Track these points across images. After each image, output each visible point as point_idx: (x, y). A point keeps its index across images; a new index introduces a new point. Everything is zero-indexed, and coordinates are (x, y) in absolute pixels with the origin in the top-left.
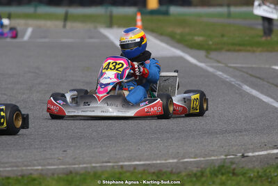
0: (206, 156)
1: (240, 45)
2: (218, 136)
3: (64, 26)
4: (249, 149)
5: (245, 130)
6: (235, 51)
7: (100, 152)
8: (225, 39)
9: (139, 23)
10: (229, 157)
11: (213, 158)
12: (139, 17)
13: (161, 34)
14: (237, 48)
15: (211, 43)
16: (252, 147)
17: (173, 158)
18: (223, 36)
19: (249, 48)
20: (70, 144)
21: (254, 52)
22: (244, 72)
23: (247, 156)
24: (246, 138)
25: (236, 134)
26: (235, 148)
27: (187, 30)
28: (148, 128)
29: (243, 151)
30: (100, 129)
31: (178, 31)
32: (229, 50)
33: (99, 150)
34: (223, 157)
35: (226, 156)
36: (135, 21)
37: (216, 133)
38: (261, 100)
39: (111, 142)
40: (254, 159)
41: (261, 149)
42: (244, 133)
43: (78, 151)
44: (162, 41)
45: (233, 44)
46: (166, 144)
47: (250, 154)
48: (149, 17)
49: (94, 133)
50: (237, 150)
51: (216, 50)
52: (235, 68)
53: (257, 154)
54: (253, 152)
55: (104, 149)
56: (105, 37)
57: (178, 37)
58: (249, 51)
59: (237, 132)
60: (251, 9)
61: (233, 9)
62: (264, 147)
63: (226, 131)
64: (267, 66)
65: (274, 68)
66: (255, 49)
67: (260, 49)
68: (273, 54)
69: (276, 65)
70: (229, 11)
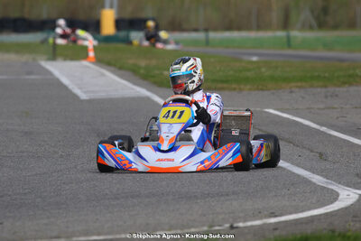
0: (183, 227)
1: (222, 82)
2: (199, 201)
4: (240, 217)
5: (234, 193)
9: (91, 54)
10: (214, 228)
11: (193, 230)
13: (121, 68)
14: (220, 85)
16: (241, 215)
19: (234, 86)
21: (241, 90)
23: (237, 227)
24: (234, 203)
25: (222, 198)
26: (221, 217)
27: (154, 62)
28: (107, 191)
29: (231, 220)
30: (45, 194)
31: (143, 63)
34: (206, 228)
35: (210, 227)
36: (86, 51)
39: (61, 211)
40: (246, 231)
41: (254, 217)
42: (232, 197)
44: (121, 77)
45: (214, 81)
46: (131, 213)
47: (241, 225)
48: (103, 45)
49: (39, 200)
50: (223, 219)
53: (249, 224)
54: (245, 221)
56: (50, 73)
57: (142, 71)
58: (235, 89)
59: (222, 195)
60: (235, 35)
61: (212, 35)
62: (258, 214)
63: (208, 194)
64: (258, 109)
65: (267, 110)
66: (242, 86)
67: (248, 87)
68: (266, 93)
69: (269, 108)
70: (207, 37)
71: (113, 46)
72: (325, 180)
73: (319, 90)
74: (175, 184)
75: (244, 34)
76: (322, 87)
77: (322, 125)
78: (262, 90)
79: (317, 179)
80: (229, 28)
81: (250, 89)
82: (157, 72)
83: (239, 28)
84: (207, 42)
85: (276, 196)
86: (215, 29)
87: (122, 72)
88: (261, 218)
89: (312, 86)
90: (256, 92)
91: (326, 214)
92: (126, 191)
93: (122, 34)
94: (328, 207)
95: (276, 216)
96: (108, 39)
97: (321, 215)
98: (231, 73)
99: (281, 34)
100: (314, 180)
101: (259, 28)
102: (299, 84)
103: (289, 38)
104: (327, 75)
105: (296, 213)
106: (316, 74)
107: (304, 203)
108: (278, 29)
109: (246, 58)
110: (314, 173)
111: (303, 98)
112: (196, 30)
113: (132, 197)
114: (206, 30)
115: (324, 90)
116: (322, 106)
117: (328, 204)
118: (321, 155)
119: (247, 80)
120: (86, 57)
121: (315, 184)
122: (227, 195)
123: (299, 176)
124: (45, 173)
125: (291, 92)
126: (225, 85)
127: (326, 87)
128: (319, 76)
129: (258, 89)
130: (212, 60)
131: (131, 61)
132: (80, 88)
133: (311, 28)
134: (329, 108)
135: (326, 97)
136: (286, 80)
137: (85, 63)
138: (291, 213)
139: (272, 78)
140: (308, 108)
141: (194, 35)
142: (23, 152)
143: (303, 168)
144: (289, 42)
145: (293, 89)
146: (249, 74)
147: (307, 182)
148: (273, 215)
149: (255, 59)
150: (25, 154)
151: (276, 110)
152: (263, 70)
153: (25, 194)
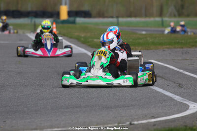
2: (113, 110)
4: (135, 119)
5: (132, 105)
9: (55, 30)
10: (120, 124)
11: (109, 125)
12: (54, 26)
13: (71, 38)
16: (136, 117)
20: (8, 117)
21: (136, 50)
23: (133, 124)
24: (132, 111)
25: (125, 108)
26: (125, 118)
27: (89, 35)
28: (63, 104)
29: (130, 120)
30: (29, 106)
34: (116, 124)
37: (111, 107)
39: (37, 115)
40: (139, 126)
41: (143, 119)
42: (131, 108)
46: (76, 116)
47: (136, 123)
48: (61, 25)
49: (25, 109)
53: (140, 122)
54: (138, 121)
57: (82, 39)
59: (125, 107)
60: (133, 19)
61: (121, 19)
62: (145, 117)
63: (118, 106)
64: (145, 60)
65: (150, 60)
66: (137, 48)
67: (140, 48)
68: (150, 51)
69: (152, 59)
70: (118, 21)
71: (66, 25)
72: (182, 98)
73: (179, 49)
74: (100, 100)
75: (138, 19)
76: (180, 48)
77: (180, 69)
78: (148, 49)
79: (178, 98)
80: (130, 16)
82: (90, 40)
83: (135, 16)
84: (118, 24)
85: (155, 107)
86: (123, 17)
87: (71, 40)
88: (147, 119)
89: (175, 48)
90: (144, 51)
91: (182, 117)
92: (73, 104)
93: (72, 19)
94: (183, 113)
95: (155, 118)
96: (64, 22)
97: (179, 117)
98: (131, 40)
99: (158, 19)
100: (176, 99)
101: (146, 16)
102: (168, 46)
103: (162, 21)
104: (183, 41)
105: (166, 116)
106: (178, 41)
107: (171, 111)
108: (157, 16)
109: (139, 32)
110: (176, 94)
111: (170, 54)
112: (112, 17)
113: (77, 107)
114: (118, 17)
115: (181, 50)
116: (180, 59)
117: (183, 112)
118: (180, 85)
119: (139, 44)
121: (176, 101)
122: (129, 107)
123: (167, 96)
124: (29, 94)
125: (164, 51)
127: (182, 48)
128: (179, 42)
129: (145, 49)
131: (76, 34)
133: (175, 16)
134: (184, 60)
135: (183, 53)
136: (161, 44)
138: (163, 117)
139: (153, 43)
140: (173, 60)
141: (111, 20)
142: (17, 83)
143: (170, 92)
144: (162, 24)
145: (165, 49)
146: (141, 41)
147: (172, 99)
148: (153, 117)
149: (144, 33)
150: (18, 84)
151: (155, 60)
152: (148, 39)
153: (18, 106)
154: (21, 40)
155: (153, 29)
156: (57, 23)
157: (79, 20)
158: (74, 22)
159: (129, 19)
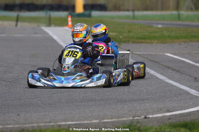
0: (118, 117)
1: (142, 38)
2: (128, 103)
3: (16, 25)
4: (150, 113)
5: (147, 99)
6: (138, 43)
7: (43, 115)
8: (131, 34)
9: (70, 23)
10: (135, 118)
11: (124, 119)
12: (70, 19)
14: (140, 41)
15: (121, 37)
16: (151, 111)
17: (96, 119)
18: (129, 32)
19: (148, 41)
20: (22, 110)
21: (152, 43)
22: (145, 58)
23: (148, 118)
24: (147, 104)
25: (141, 102)
26: (139, 112)
28: (77, 98)
29: (145, 114)
30: (43, 99)
32: (134, 42)
33: (43, 114)
34: (131, 118)
35: (133, 117)
36: (67, 21)
37: (126, 101)
38: (157, 78)
39: (52, 108)
40: (153, 120)
41: (158, 112)
42: (146, 101)
43: (28, 115)
45: (137, 38)
46: (90, 110)
47: (151, 116)
48: (76, 18)
49: (39, 102)
50: (141, 113)
51: (125, 42)
52: (138, 55)
53: (155, 116)
54: (153, 114)
55: (47, 113)
56: (47, 33)
58: (148, 43)
59: (140, 100)
60: (149, 13)
61: (137, 13)
62: (160, 111)
63: (133, 100)
64: (161, 54)
65: (166, 54)
66: (153, 41)
67: (156, 41)
68: (166, 45)
69: (167, 53)
70: (134, 14)
71: (82, 19)
72: (197, 92)
73: (195, 43)
74: (115, 94)
75: (154, 13)
76: (197, 41)
77: (196, 62)
78: (164, 43)
79: (193, 92)
80: (146, 9)
81: (157, 43)
83: (152, 10)
84: (134, 17)
85: (170, 101)
86: (138, 10)
88: (162, 113)
89: (191, 41)
92: (88, 97)
93: (87, 12)
95: (170, 112)
96: (79, 15)
97: (195, 111)
98: (147, 34)
99: (175, 13)
101: (162, 9)
102: (184, 40)
103: (179, 15)
105: (181, 110)
106: (194, 34)
107: (186, 105)
108: (173, 10)
109: (155, 26)
110: (191, 88)
111: (187, 48)
112: (128, 10)
113: (91, 101)
114: (133, 10)
115: (198, 43)
116: (197, 52)
118: (195, 78)
119: (155, 38)
120: (67, 25)
121: (192, 94)
122: (143, 100)
123: (183, 90)
125: (180, 44)
126: (143, 41)
128: (195, 36)
129: (161, 43)
130: (136, 27)
132: (63, 42)
133: (191, 10)
136: (177, 38)
137: (66, 28)
138: (178, 110)
139: (169, 37)
140: (189, 53)
141: (127, 13)
143: (185, 86)
144: (179, 17)
146: (156, 34)
147: (187, 93)
148: (169, 111)
149: (160, 26)
151: (171, 54)
152: (165, 32)
153: (32, 99)
154: (36, 33)
155: (169, 22)
156: (72, 16)
157: (95, 13)
158: (89, 16)
159: (145, 13)
